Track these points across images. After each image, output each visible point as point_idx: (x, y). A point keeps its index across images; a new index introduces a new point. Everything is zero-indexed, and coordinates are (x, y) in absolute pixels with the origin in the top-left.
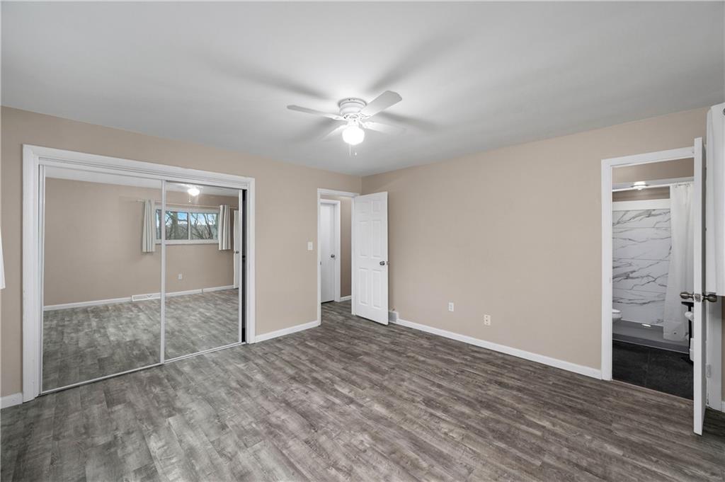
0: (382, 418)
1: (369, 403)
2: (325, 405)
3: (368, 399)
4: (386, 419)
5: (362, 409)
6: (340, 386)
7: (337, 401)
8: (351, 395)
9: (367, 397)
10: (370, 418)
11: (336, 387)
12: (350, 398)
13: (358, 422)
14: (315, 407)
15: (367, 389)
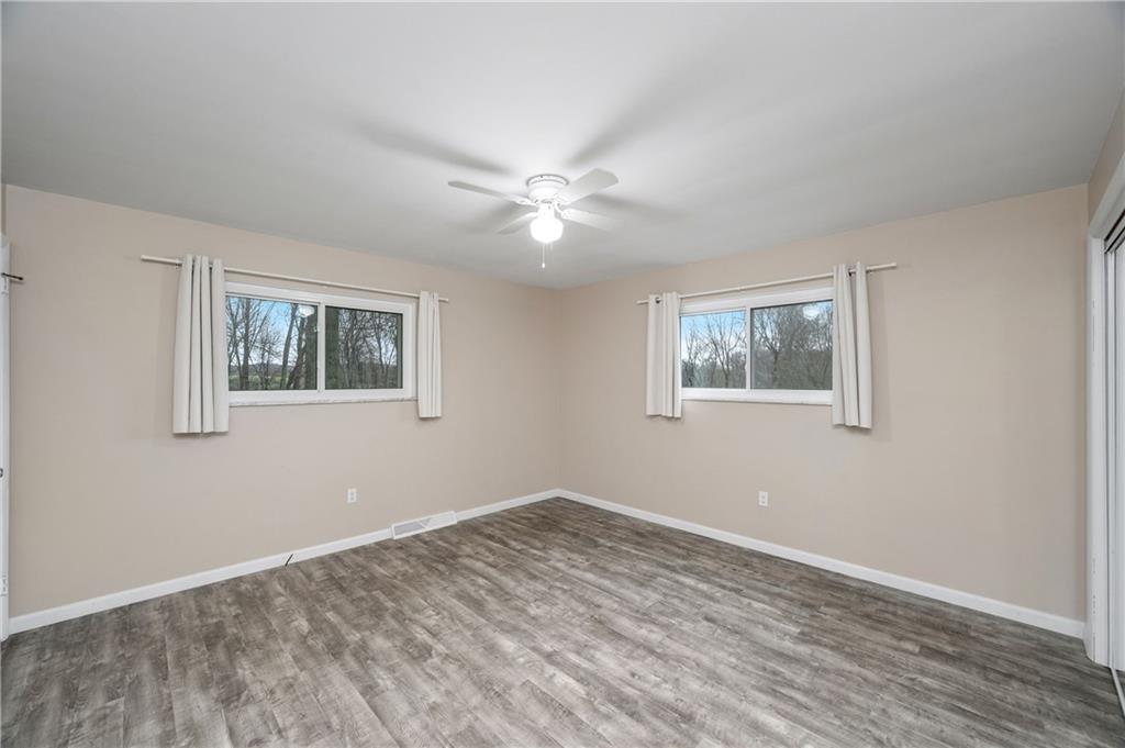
0: (508, 632)
1: (521, 653)
2: (592, 651)
3: (522, 660)
4: (502, 630)
5: (532, 644)
6: (572, 691)
7: (573, 658)
8: (550, 670)
9: (524, 664)
10: (525, 631)
11: (580, 690)
12: (553, 663)
13: (542, 627)
14: (607, 648)
15: (518, 684)
